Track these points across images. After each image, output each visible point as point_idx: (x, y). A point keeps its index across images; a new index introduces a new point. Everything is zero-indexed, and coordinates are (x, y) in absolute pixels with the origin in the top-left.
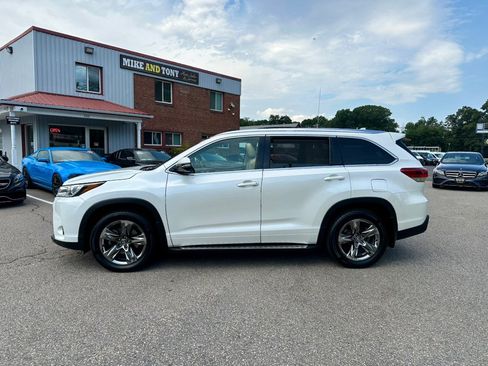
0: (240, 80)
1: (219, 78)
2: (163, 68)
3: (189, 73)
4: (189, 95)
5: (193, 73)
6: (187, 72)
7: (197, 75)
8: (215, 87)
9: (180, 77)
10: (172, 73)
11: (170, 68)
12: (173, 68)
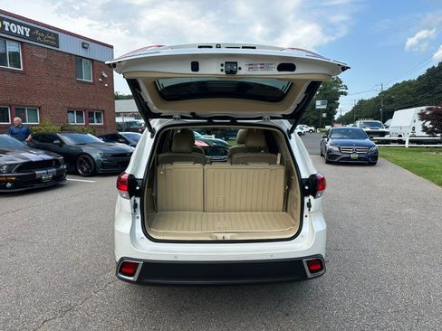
0: (112, 47)
1: (86, 42)
2: (6, 23)
3: (45, 32)
4: (46, 60)
5: (50, 34)
6: (41, 31)
7: (56, 36)
8: (81, 52)
9: (33, 37)
10: (20, 30)
11: (16, 23)
12: (21, 25)
